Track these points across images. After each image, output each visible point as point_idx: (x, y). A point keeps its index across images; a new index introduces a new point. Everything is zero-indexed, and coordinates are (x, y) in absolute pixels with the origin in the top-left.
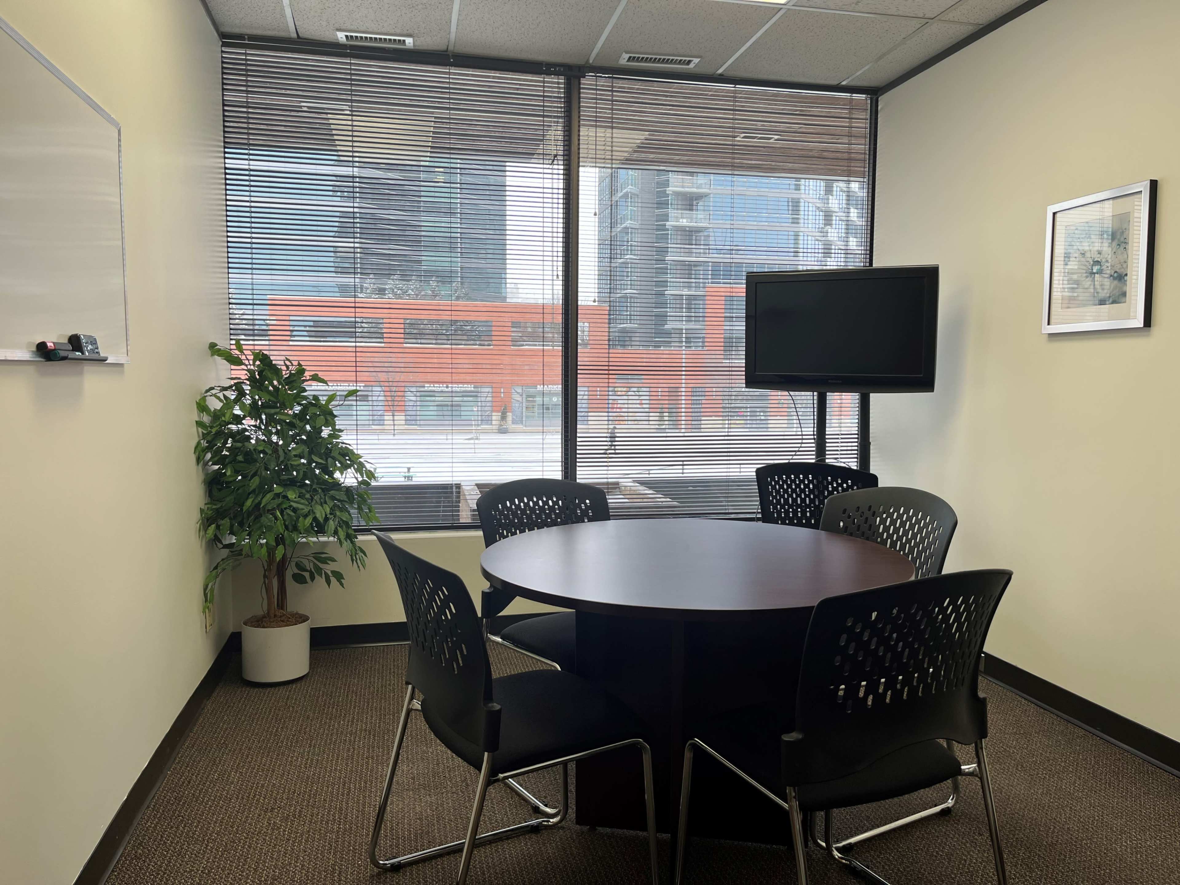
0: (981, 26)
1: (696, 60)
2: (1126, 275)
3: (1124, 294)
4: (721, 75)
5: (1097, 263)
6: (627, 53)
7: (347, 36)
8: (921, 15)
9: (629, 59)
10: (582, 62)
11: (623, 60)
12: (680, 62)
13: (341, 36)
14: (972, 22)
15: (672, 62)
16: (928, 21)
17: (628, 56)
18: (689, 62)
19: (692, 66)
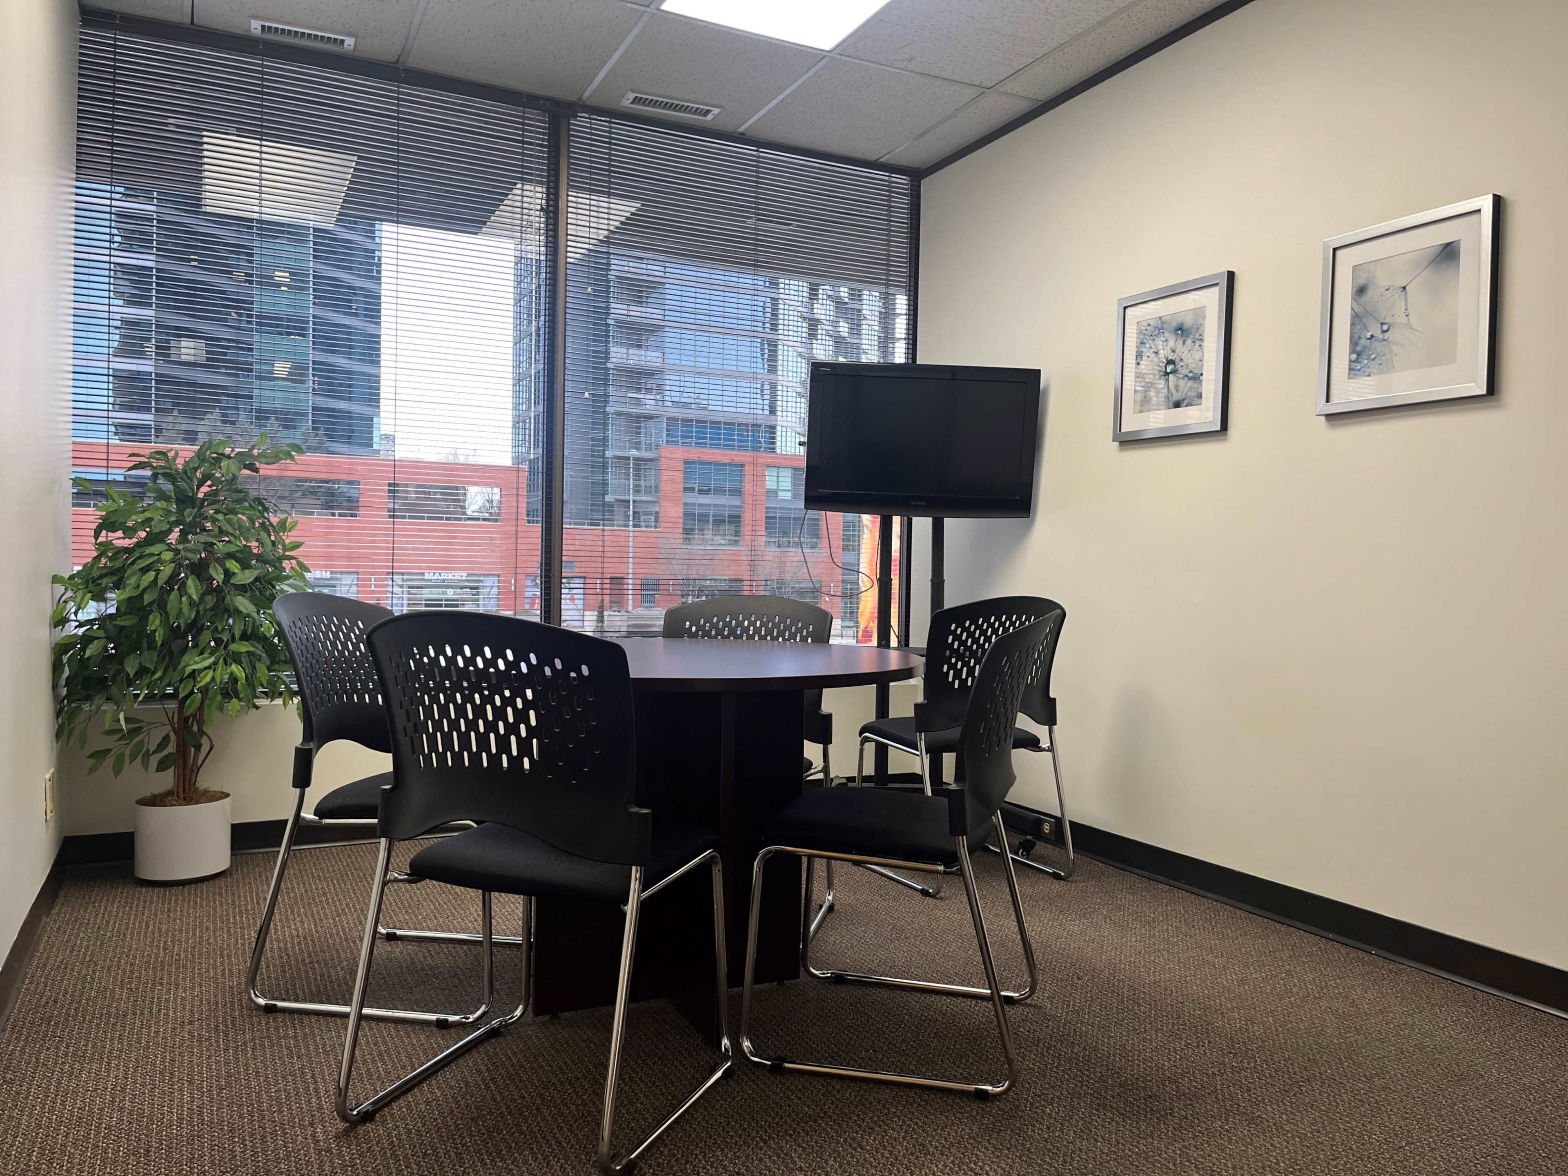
0: (1040, 103)
1: (716, 111)
2: (1202, 374)
3: (1200, 396)
4: (741, 134)
5: (1170, 362)
6: (633, 91)
7: (263, 27)
8: (978, 83)
9: (636, 100)
10: (573, 98)
11: (626, 102)
12: (697, 111)
13: (255, 26)
14: (1030, 96)
15: (686, 109)
16: (984, 90)
17: (633, 96)
18: (708, 112)
19: (710, 117)
